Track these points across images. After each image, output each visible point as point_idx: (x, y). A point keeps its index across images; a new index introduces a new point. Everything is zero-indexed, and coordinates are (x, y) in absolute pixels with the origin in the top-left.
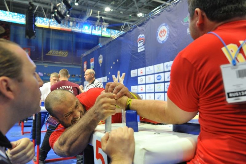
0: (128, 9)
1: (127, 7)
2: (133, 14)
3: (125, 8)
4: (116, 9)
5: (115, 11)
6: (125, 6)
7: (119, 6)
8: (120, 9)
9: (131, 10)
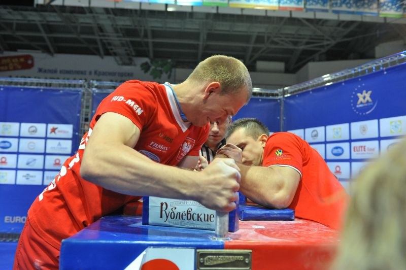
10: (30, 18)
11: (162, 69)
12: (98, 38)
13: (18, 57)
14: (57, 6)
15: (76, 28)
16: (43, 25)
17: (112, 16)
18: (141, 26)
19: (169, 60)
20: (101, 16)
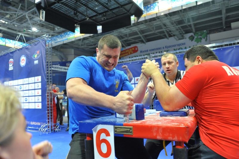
0: (22, 24)
1: (21, 22)
2: (27, 28)
3: (19, 23)
4: (11, 23)
5: (9, 23)
6: (19, 21)
7: (14, 20)
8: (15, 23)
9: (25, 25)
10: (133, 30)
11: (201, 37)
12: (164, 30)
13: (131, 48)
14: (143, 21)
15: (153, 28)
16: (139, 31)
17: (169, 17)
18: (185, 17)
19: (205, 31)
20: (164, 19)
